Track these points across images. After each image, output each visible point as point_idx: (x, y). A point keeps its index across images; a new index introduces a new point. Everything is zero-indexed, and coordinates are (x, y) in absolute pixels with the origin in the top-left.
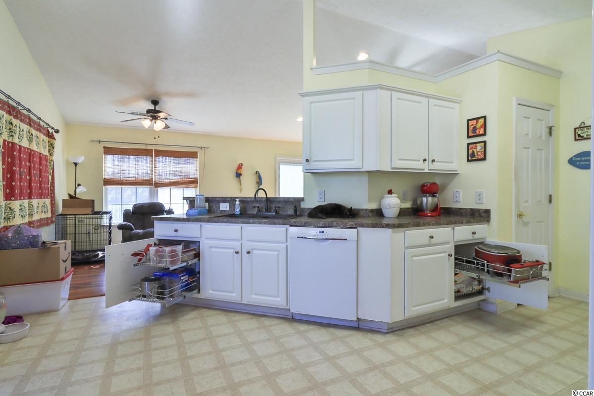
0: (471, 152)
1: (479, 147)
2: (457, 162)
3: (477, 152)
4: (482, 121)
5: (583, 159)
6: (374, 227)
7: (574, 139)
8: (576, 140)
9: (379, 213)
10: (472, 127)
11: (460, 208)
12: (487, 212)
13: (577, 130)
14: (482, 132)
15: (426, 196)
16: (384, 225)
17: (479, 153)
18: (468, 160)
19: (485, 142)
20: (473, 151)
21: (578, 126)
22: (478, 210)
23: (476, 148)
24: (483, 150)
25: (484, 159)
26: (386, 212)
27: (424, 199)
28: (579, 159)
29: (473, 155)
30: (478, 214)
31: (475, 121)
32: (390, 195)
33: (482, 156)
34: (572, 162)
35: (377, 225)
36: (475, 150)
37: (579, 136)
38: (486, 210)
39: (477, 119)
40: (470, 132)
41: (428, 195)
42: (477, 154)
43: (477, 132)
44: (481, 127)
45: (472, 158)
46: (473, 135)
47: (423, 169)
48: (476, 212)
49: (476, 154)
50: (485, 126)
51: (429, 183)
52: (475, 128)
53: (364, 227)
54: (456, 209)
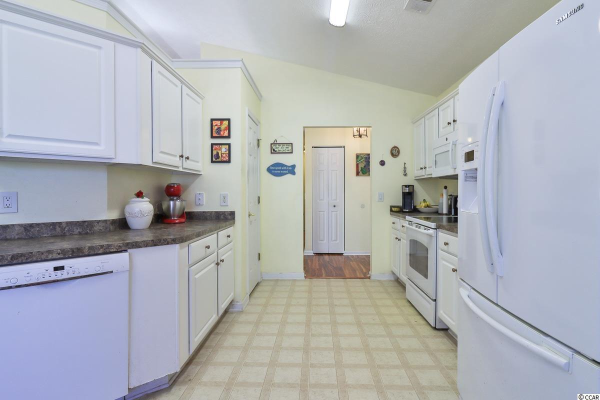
0: (215, 152)
1: (224, 149)
2: (201, 162)
3: (222, 154)
4: (226, 123)
5: (277, 168)
6: (155, 245)
7: (270, 152)
8: (272, 153)
9: (122, 224)
10: (216, 127)
11: (204, 212)
12: (232, 214)
13: (272, 145)
14: (226, 134)
15: (173, 200)
16: (170, 240)
17: (224, 155)
18: (212, 162)
19: (229, 145)
20: (218, 153)
21: (273, 143)
22: (224, 213)
23: (220, 149)
24: (228, 152)
25: (229, 161)
26: (134, 223)
27: (172, 203)
28: (274, 168)
29: (217, 156)
30: (223, 217)
31: (219, 122)
32: (140, 199)
33: (227, 158)
34: (269, 170)
35: (160, 242)
36: (220, 152)
37: (274, 150)
38: (231, 212)
39: (222, 120)
40: (214, 132)
41: (175, 198)
42: (222, 156)
43: (222, 133)
44: (225, 129)
45: (216, 159)
46: (217, 135)
47: (178, 167)
48: (221, 215)
49: (220, 155)
50: (229, 128)
51: (177, 184)
52: (219, 129)
53: (140, 247)
54: (199, 213)
